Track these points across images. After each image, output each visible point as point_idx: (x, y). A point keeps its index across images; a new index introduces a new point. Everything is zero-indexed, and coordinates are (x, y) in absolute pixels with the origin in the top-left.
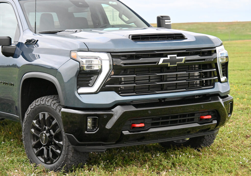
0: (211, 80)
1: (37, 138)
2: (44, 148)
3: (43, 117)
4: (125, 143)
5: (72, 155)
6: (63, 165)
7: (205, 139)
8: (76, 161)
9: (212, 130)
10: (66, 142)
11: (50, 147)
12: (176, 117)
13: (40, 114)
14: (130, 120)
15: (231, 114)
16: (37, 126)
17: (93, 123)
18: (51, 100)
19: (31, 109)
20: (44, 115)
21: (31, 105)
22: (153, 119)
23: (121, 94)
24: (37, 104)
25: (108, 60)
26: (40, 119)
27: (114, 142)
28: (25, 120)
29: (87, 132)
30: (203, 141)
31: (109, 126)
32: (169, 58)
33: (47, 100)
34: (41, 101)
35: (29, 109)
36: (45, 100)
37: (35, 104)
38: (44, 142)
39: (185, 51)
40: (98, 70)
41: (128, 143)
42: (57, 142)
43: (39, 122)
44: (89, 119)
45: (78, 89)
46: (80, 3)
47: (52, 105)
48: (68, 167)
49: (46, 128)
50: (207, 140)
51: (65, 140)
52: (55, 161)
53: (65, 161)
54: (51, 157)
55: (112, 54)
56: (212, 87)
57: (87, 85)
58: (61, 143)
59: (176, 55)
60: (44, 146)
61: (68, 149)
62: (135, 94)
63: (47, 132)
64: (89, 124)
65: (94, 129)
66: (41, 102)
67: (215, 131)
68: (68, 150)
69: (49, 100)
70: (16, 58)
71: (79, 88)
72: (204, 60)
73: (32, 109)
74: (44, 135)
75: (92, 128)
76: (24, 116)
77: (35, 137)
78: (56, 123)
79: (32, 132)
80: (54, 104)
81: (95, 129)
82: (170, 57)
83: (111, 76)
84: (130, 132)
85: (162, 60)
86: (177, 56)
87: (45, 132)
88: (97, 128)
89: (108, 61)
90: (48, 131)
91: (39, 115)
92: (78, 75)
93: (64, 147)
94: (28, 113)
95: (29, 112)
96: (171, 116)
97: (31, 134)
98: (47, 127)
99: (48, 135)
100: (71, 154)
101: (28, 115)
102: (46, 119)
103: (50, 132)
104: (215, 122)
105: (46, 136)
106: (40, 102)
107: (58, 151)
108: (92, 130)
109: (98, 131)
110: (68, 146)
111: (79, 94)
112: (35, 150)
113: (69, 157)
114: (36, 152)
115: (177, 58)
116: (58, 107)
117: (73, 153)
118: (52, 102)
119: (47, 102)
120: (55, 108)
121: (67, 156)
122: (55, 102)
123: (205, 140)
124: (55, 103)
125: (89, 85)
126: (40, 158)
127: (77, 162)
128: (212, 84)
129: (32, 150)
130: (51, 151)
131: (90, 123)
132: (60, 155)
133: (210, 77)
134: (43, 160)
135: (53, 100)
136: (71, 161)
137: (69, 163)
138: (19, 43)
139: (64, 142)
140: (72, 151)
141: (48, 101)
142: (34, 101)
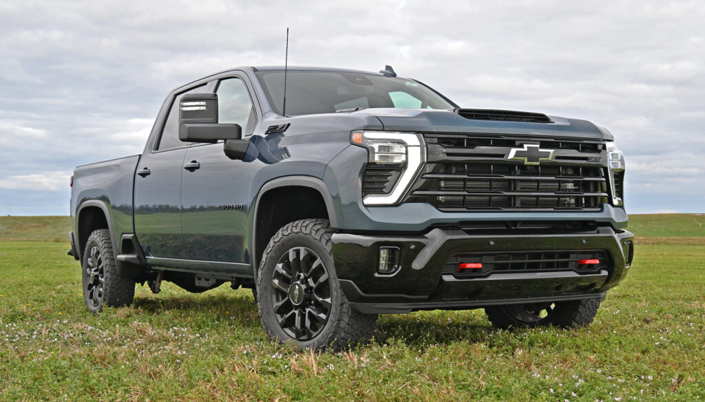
0: (596, 197)
1: (284, 295)
2: (297, 312)
3: (295, 257)
4: (445, 301)
5: (347, 321)
6: (332, 339)
7: (579, 312)
8: (354, 334)
9: (598, 291)
10: (337, 298)
11: (308, 310)
12: (538, 256)
13: (291, 251)
14: (456, 256)
15: (630, 265)
16: (284, 272)
17: (389, 257)
18: (313, 224)
19: (275, 242)
20: (298, 252)
21: (275, 236)
22: (497, 257)
23: (441, 209)
24: (286, 233)
25: (418, 146)
26: (291, 260)
27: (427, 297)
28: (263, 264)
29: (379, 274)
30: (576, 316)
31: (418, 264)
32: (526, 149)
33: (305, 224)
34: (292, 227)
35: (271, 243)
36: (300, 225)
37: (283, 234)
38: (296, 301)
39: (553, 140)
40: (400, 163)
41: (450, 301)
42: (321, 299)
43: (287, 266)
44: (382, 252)
45: (363, 197)
46: (358, 79)
47: (314, 232)
48: (340, 344)
49: (300, 276)
50: (583, 316)
51: (335, 294)
52: (315, 334)
53: (335, 333)
54: (309, 327)
55: (426, 135)
56: (600, 209)
57: (380, 191)
58: (328, 300)
59: (538, 146)
60: (296, 308)
61: (340, 310)
62: (465, 210)
63: (302, 283)
64: (382, 262)
65: (391, 269)
66: (294, 229)
67: (601, 294)
68: (341, 312)
69: (308, 225)
70: (249, 161)
71: (365, 196)
72: (586, 159)
73: (276, 244)
74: (297, 287)
75: (387, 268)
76: (262, 257)
77: (279, 293)
78: (320, 264)
79: (275, 284)
80: (317, 231)
81: (394, 270)
82: (528, 147)
83: (423, 175)
84: (456, 277)
85: (513, 151)
86: (541, 147)
87: (299, 282)
88: (396, 266)
89: (419, 148)
90: (305, 281)
91: (288, 253)
92: (365, 173)
93: (333, 307)
94: (268, 251)
95: (270, 249)
96: (528, 253)
97: (273, 287)
98: (302, 274)
99: (304, 287)
100: (346, 319)
101: (268, 254)
102: (301, 259)
103: (307, 283)
104: (604, 273)
105: (300, 289)
106: (292, 230)
107: (323, 316)
108: (387, 271)
109: (399, 273)
110: (342, 305)
111: (367, 206)
112: (278, 316)
113: (343, 324)
114: (280, 320)
115: (540, 150)
116: (325, 236)
117: (350, 317)
118: (314, 228)
119: (303, 229)
120: (318, 238)
121: (338, 324)
122: (319, 227)
123: (579, 314)
124: (319, 229)
125: (384, 190)
126: (288, 330)
127: (356, 335)
128: (598, 204)
129: (273, 317)
130: (309, 318)
131: (383, 259)
132: (325, 322)
133: (596, 191)
134: (293, 335)
135: (315, 225)
136: (345, 332)
137: (342, 335)
138: (255, 136)
139: (334, 299)
140: (347, 314)
141: (306, 227)
142: (281, 229)
